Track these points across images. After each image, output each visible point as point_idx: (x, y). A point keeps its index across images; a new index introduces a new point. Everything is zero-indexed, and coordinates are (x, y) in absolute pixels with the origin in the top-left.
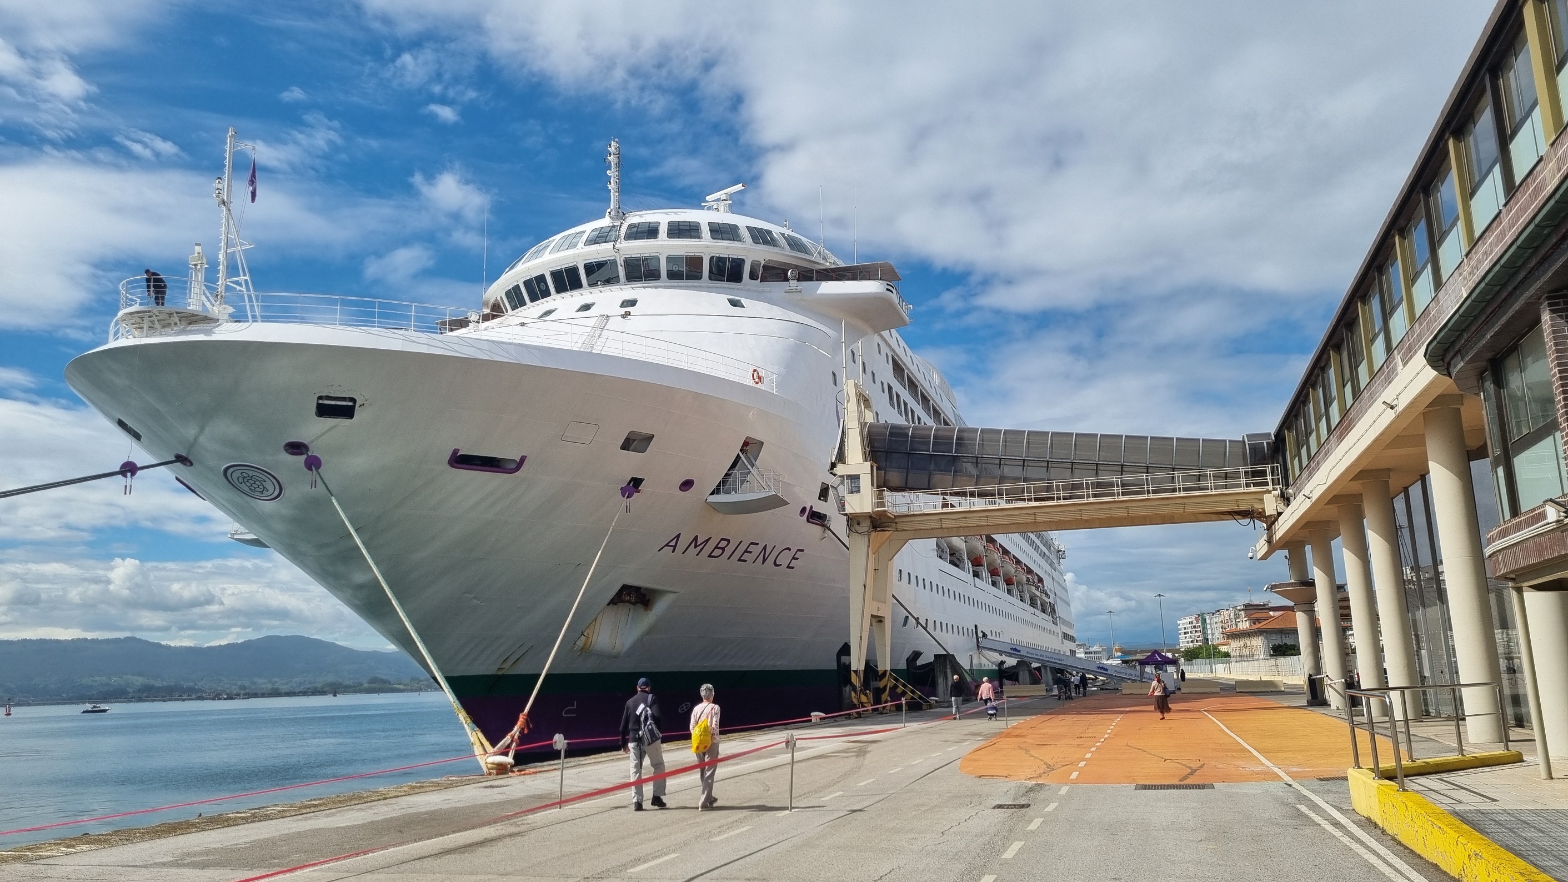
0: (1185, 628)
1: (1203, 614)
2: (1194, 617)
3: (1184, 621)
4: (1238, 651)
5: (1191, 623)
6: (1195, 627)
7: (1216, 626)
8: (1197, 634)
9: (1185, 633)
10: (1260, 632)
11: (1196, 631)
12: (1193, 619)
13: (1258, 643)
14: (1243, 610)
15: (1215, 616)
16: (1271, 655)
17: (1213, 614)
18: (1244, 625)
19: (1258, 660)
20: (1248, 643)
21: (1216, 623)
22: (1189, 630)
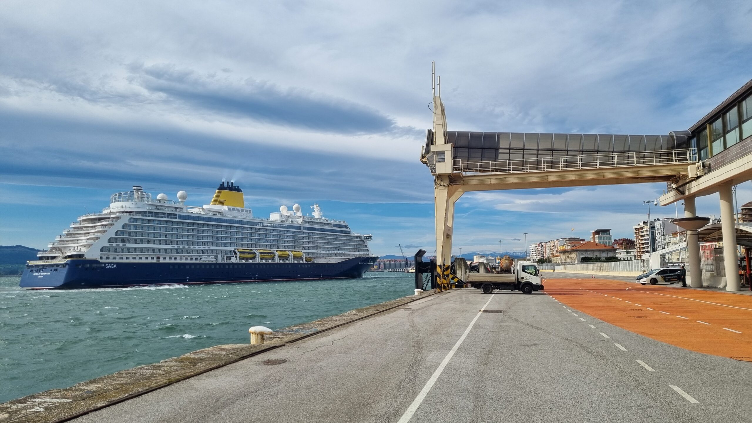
0: (533, 249)
1: (541, 243)
2: (537, 244)
3: (533, 246)
4: (564, 260)
5: (536, 247)
6: (537, 249)
7: (548, 248)
8: (538, 252)
9: (533, 251)
10: (576, 251)
11: (538, 251)
12: (537, 245)
13: (575, 257)
14: (568, 240)
15: (548, 243)
16: (581, 262)
17: (547, 243)
18: (568, 248)
19: (574, 264)
20: (570, 256)
21: (548, 247)
22: (535, 250)
